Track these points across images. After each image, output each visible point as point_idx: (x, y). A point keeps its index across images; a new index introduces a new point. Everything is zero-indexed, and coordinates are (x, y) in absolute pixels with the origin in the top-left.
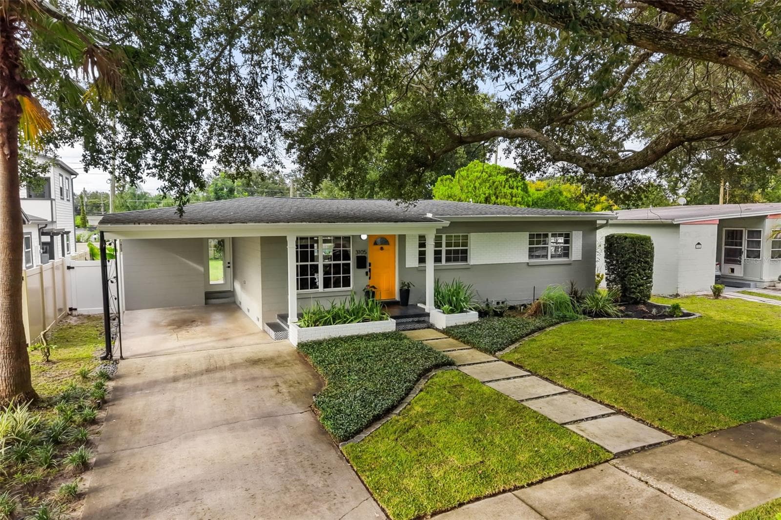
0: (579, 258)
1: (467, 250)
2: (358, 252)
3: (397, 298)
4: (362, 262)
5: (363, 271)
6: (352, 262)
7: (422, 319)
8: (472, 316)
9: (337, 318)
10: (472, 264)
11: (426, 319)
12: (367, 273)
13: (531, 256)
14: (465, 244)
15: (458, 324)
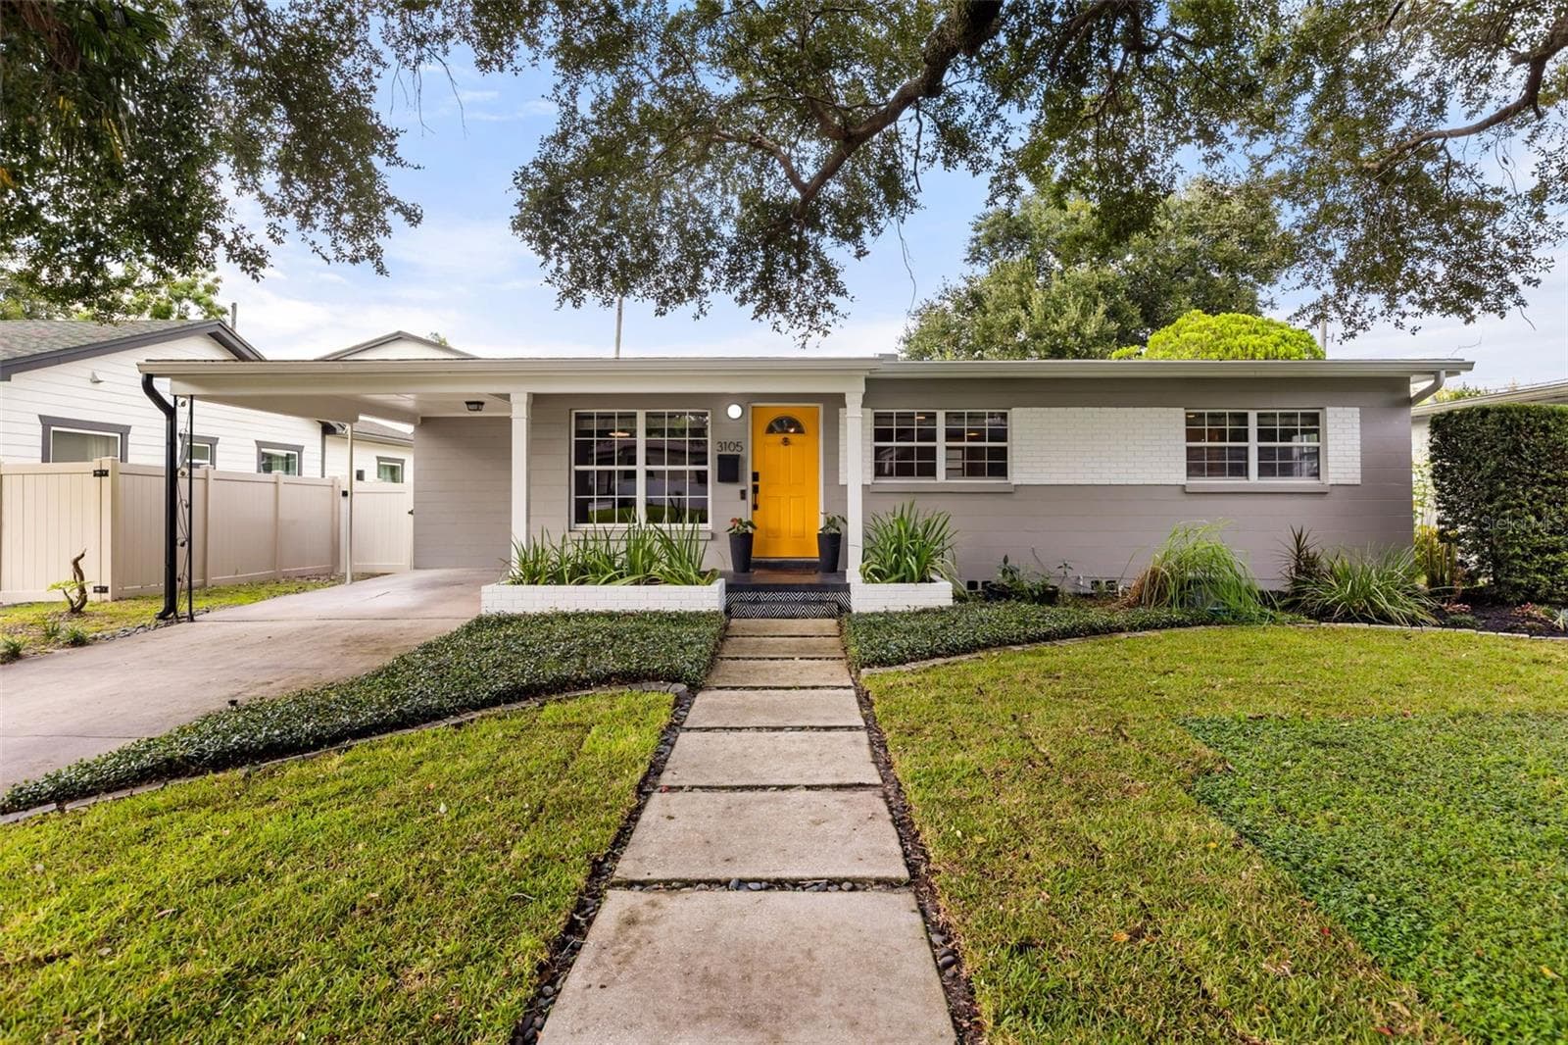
0: (1354, 476)
1: (1005, 449)
2: (722, 445)
3: (814, 553)
4: (730, 469)
5: (734, 489)
6: (711, 468)
7: (829, 596)
8: (938, 594)
9: (582, 573)
10: (1014, 483)
11: (841, 597)
12: (743, 494)
13: (1193, 469)
14: (1001, 435)
15: (892, 609)
